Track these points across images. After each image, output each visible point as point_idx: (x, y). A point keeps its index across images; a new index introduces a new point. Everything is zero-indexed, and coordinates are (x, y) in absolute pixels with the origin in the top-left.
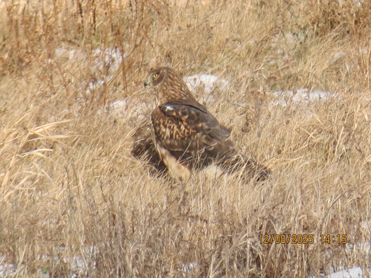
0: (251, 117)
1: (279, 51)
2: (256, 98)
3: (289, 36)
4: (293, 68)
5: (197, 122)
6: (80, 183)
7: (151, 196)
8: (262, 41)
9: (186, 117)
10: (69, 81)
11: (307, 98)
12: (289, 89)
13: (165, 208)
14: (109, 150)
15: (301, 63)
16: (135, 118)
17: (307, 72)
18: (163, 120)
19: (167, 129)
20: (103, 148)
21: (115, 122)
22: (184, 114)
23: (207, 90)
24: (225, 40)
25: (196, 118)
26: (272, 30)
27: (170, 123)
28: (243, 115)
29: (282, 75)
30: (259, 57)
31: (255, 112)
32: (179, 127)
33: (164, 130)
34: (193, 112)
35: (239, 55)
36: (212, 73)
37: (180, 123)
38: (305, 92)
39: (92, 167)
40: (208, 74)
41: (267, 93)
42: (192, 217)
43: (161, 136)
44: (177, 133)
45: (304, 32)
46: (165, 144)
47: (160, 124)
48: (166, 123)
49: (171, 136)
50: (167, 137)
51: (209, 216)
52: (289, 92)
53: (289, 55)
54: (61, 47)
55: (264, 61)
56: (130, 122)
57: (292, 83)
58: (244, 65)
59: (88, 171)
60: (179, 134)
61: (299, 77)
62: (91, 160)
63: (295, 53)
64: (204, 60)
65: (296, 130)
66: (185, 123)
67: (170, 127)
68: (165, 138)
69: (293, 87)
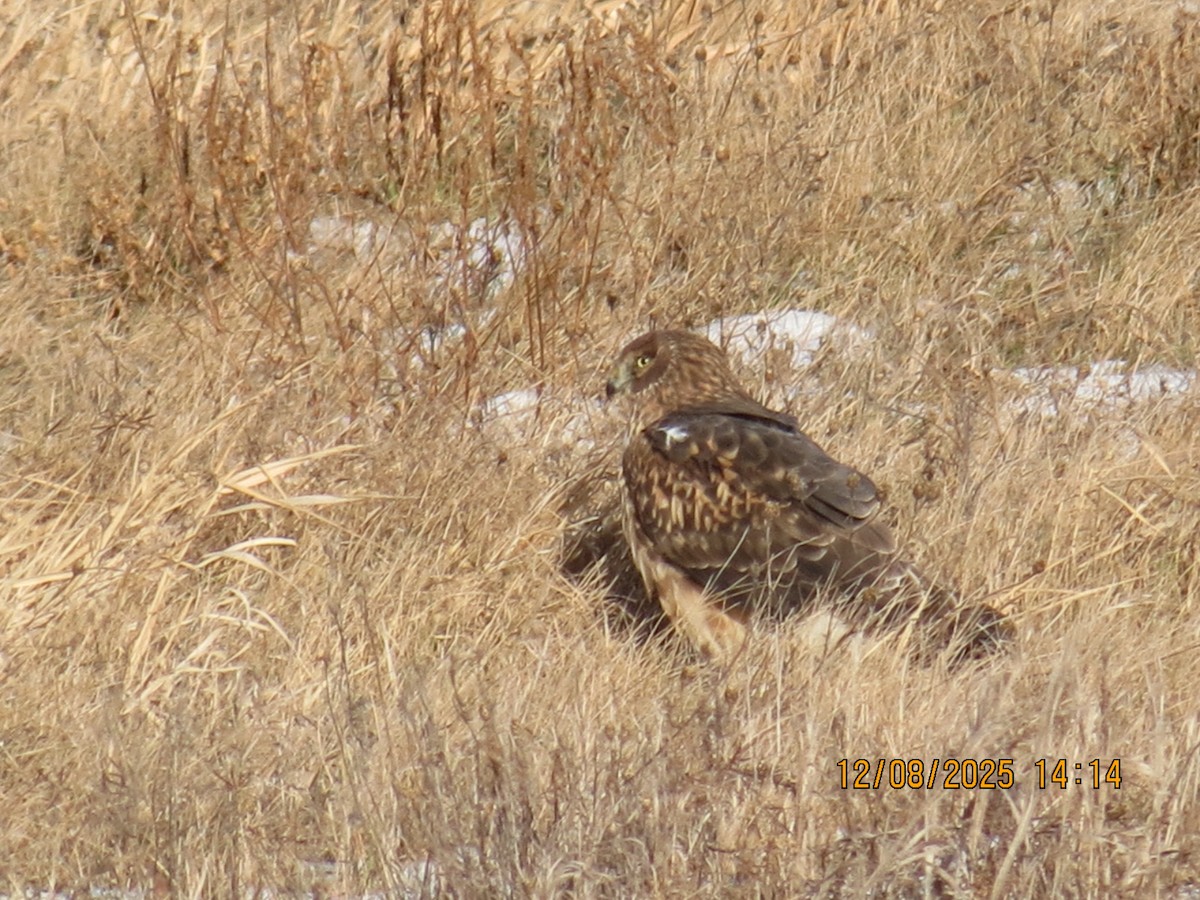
0: (942, 450)
1: (1033, 238)
2: (957, 388)
3: (1066, 187)
4: (1078, 293)
5: (768, 466)
6: (388, 657)
7: (616, 702)
8: (981, 203)
9: (733, 454)
10: (354, 326)
11: (1122, 389)
12: (1064, 360)
13: (657, 741)
14: (484, 551)
15: (1106, 279)
16: (568, 449)
17: (1122, 305)
18: (659, 470)
19: (675, 499)
20: (464, 545)
21: (502, 459)
22: (725, 444)
23: (801, 360)
24: (859, 201)
25: (764, 452)
26: (1012, 168)
27: (684, 479)
28: (915, 445)
29: (1044, 313)
30: (971, 255)
31: (955, 435)
32: (712, 491)
33: (664, 504)
34: (754, 436)
35: (905, 249)
36: (817, 307)
37: (713, 477)
38: (1116, 370)
39: (427, 608)
40: (804, 309)
41: (993, 373)
42: (748, 773)
43: (655, 523)
44: (706, 510)
45: (1114, 178)
46: (667, 550)
47: (650, 483)
48: (669, 480)
49: (689, 519)
50: (675, 527)
51: (803, 771)
52: (1063, 372)
53: (1066, 249)
54: (330, 212)
55: (988, 267)
56: (549, 460)
57: (1076, 341)
58: (919, 282)
59: (414, 618)
60: (711, 513)
61: (1100, 323)
62: (423, 583)
63: (1087, 243)
64: (791, 262)
65: (1088, 494)
66: (731, 475)
67: (681, 493)
68: (669, 528)
69: (1078, 354)
